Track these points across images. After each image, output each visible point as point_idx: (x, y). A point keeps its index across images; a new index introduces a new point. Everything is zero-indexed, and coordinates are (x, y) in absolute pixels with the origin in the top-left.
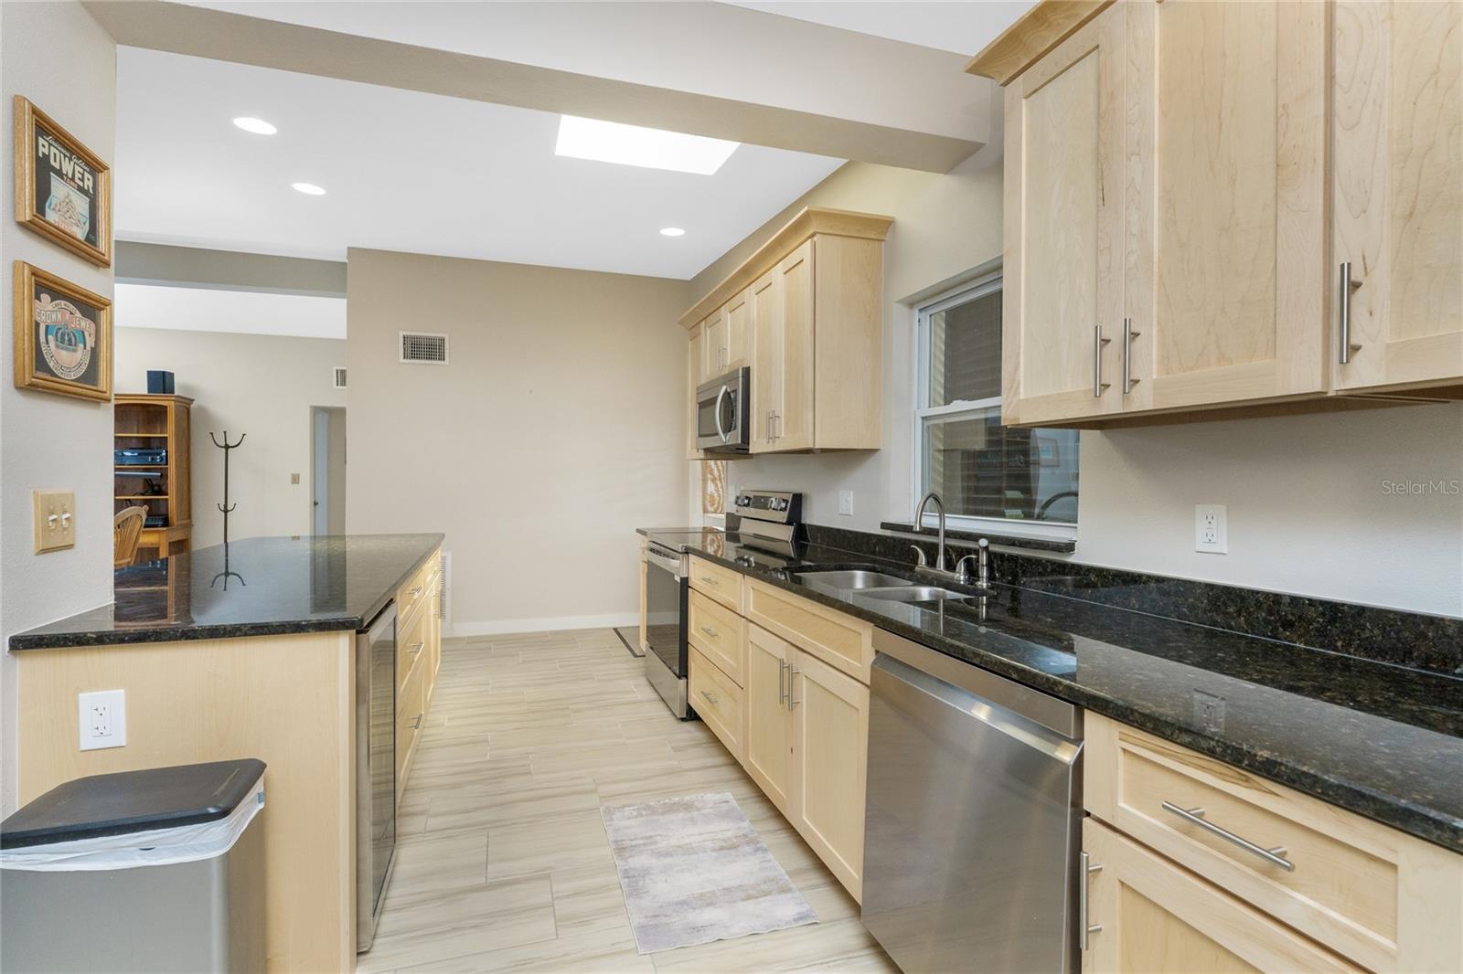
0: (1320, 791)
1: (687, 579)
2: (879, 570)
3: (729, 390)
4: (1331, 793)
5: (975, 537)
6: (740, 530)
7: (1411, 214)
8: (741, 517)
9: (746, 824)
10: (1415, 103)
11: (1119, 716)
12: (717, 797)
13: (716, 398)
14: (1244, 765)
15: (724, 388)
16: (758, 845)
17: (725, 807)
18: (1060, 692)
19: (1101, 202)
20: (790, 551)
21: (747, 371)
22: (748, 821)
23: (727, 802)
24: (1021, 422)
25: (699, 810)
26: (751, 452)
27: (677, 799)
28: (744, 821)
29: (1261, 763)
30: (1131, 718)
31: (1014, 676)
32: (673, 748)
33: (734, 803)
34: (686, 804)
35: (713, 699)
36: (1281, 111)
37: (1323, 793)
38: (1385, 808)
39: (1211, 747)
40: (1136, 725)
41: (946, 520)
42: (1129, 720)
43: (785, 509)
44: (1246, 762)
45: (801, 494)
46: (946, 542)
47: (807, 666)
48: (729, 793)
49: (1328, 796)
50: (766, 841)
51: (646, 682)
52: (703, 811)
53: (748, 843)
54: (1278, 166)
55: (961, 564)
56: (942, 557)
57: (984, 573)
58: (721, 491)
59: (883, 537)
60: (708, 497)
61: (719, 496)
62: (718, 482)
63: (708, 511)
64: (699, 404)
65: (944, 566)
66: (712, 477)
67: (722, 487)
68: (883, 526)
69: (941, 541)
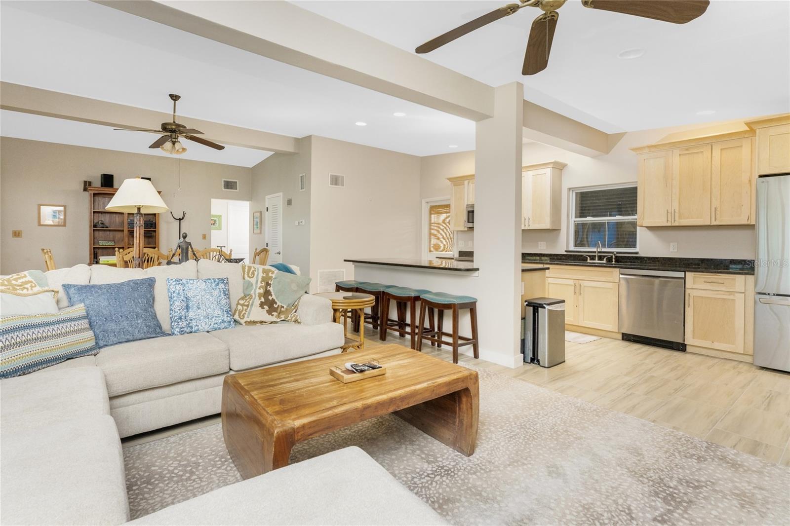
5: (612, 252)
7: (723, 201)
10: (724, 186)
24: (645, 226)
47: (585, 283)
55: (605, 259)
56: (597, 258)
57: (614, 260)
58: (445, 243)
59: (567, 255)
60: (432, 246)
61: (444, 245)
62: (442, 239)
63: (432, 251)
64: (468, 211)
65: (598, 260)
66: (436, 238)
67: (446, 241)
68: (566, 251)
69: (596, 254)
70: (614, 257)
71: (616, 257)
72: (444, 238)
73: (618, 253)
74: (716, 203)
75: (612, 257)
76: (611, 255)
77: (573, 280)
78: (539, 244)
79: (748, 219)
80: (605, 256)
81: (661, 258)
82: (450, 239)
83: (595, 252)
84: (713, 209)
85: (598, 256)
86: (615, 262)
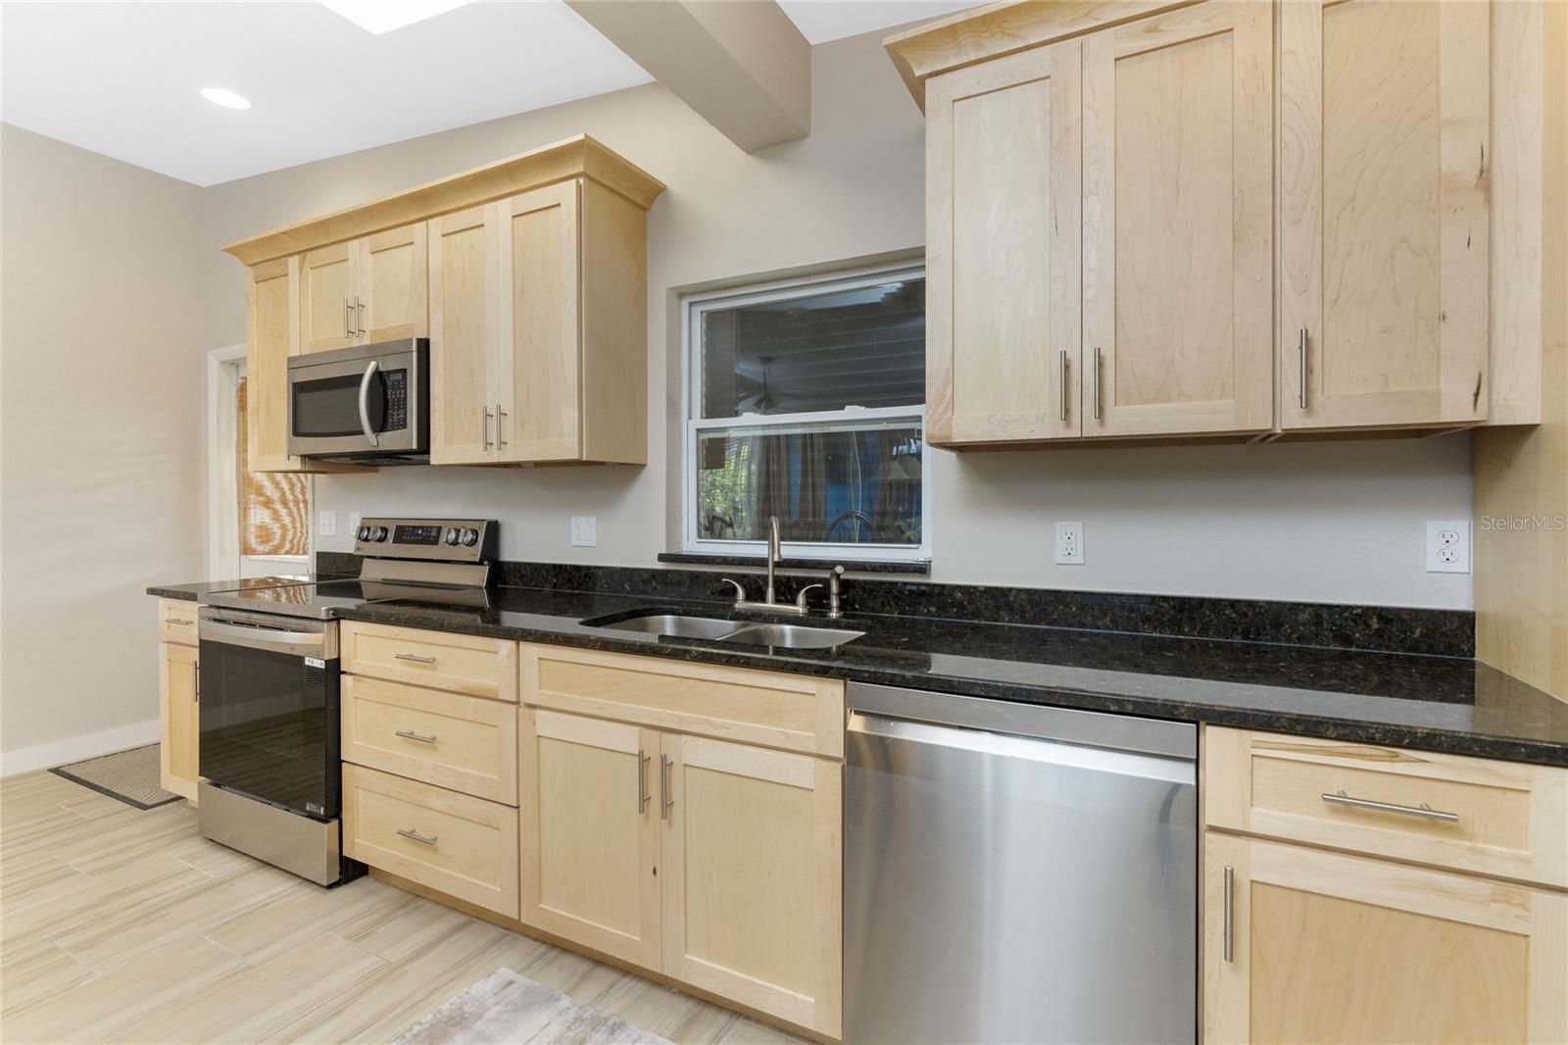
0: (1477, 749)
1: (338, 661)
2: (681, 611)
3: (381, 369)
4: (1488, 749)
5: (829, 565)
6: (362, 577)
7: (1336, 301)
8: (363, 557)
9: (565, 1001)
10: (1338, 218)
11: (1262, 726)
12: (491, 983)
13: (361, 376)
14: (1404, 743)
15: (373, 364)
16: (610, 1023)
17: (514, 993)
18: (1183, 714)
19: (1054, 231)
20: (484, 600)
21: (424, 346)
22: (563, 996)
23: (511, 983)
24: (954, 441)
25: (480, 1016)
26: (432, 463)
27: (430, 1017)
28: (558, 999)
29: (1421, 738)
30: (1277, 725)
31: (1112, 708)
32: (348, 938)
33: (520, 979)
34: (451, 1018)
35: (428, 836)
36: (1237, 194)
37: (1480, 751)
38: (1534, 750)
39: (1370, 735)
40: (1283, 730)
41: (782, 547)
42: (1275, 727)
43: (473, 542)
44: (1407, 741)
45: (497, 522)
46: (776, 573)
47: (691, 752)
48: (502, 969)
49: (1486, 751)
50: (612, 1008)
51: (205, 847)
52: (488, 1015)
53: (594, 1028)
54: (1234, 238)
55: (801, 598)
56: (770, 592)
57: (835, 602)
58: (287, 520)
59: (668, 572)
60: (253, 530)
61: (284, 528)
62: (278, 506)
63: (254, 552)
64: (295, 385)
65: (777, 601)
66: (262, 499)
67: (290, 514)
68: (662, 558)
69: (770, 572)
70: (834, 587)
71: (845, 585)
72: (284, 502)
73: (851, 566)
74: (1297, 314)
75: (827, 583)
76: (826, 575)
77: (637, 729)
78: (573, 524)
79: (1477, 395)
80: (802, 582)
81: (1020, 591)
82: (301, 506)
83: (761, 562)
84: (1290, 344)
85: (776, 579)
86: (841, 608)
